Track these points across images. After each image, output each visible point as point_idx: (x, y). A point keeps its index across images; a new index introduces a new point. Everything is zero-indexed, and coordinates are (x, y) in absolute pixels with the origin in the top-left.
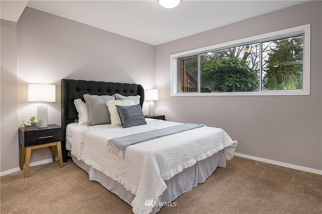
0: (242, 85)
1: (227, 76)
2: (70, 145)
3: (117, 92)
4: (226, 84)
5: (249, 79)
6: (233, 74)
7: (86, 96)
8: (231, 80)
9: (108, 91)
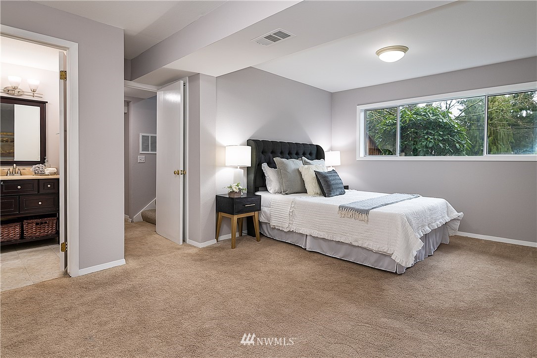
0: (447, 145)
1: (425, 132)
2: (266, 216)
3: (304, 154)
4: (424, 144)
5: (455, 137)
6: (433, 129)
7: (277, 160)
8: (431, 139)
9: (297, 154)
